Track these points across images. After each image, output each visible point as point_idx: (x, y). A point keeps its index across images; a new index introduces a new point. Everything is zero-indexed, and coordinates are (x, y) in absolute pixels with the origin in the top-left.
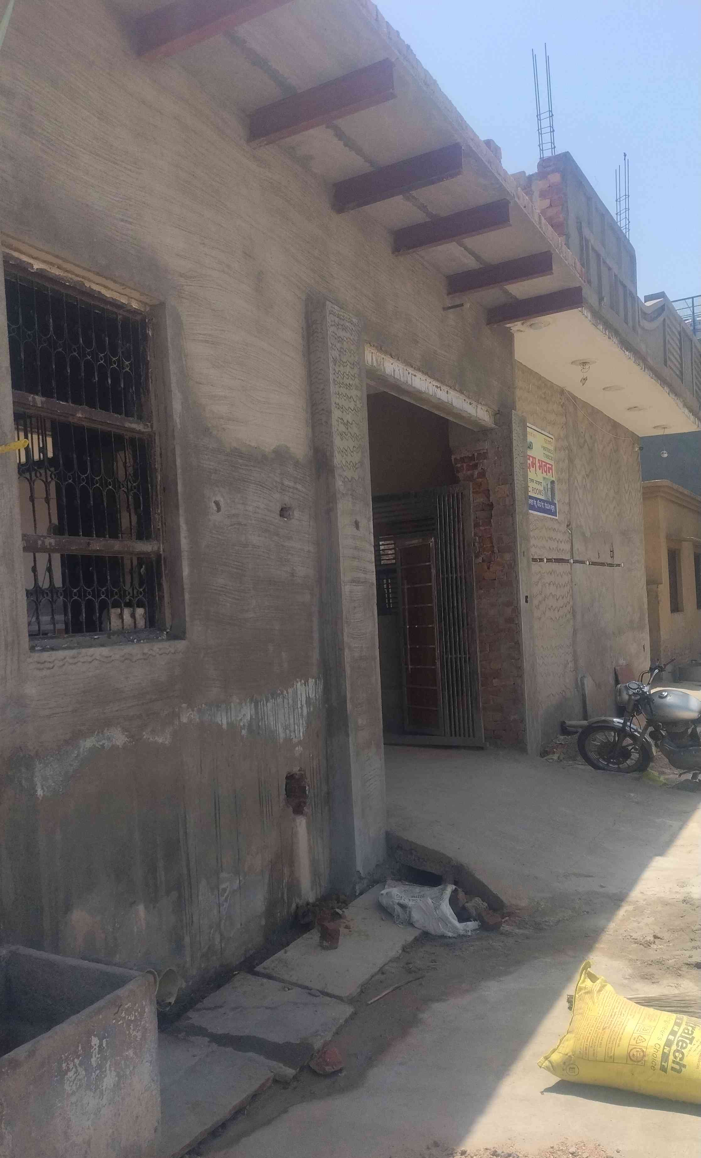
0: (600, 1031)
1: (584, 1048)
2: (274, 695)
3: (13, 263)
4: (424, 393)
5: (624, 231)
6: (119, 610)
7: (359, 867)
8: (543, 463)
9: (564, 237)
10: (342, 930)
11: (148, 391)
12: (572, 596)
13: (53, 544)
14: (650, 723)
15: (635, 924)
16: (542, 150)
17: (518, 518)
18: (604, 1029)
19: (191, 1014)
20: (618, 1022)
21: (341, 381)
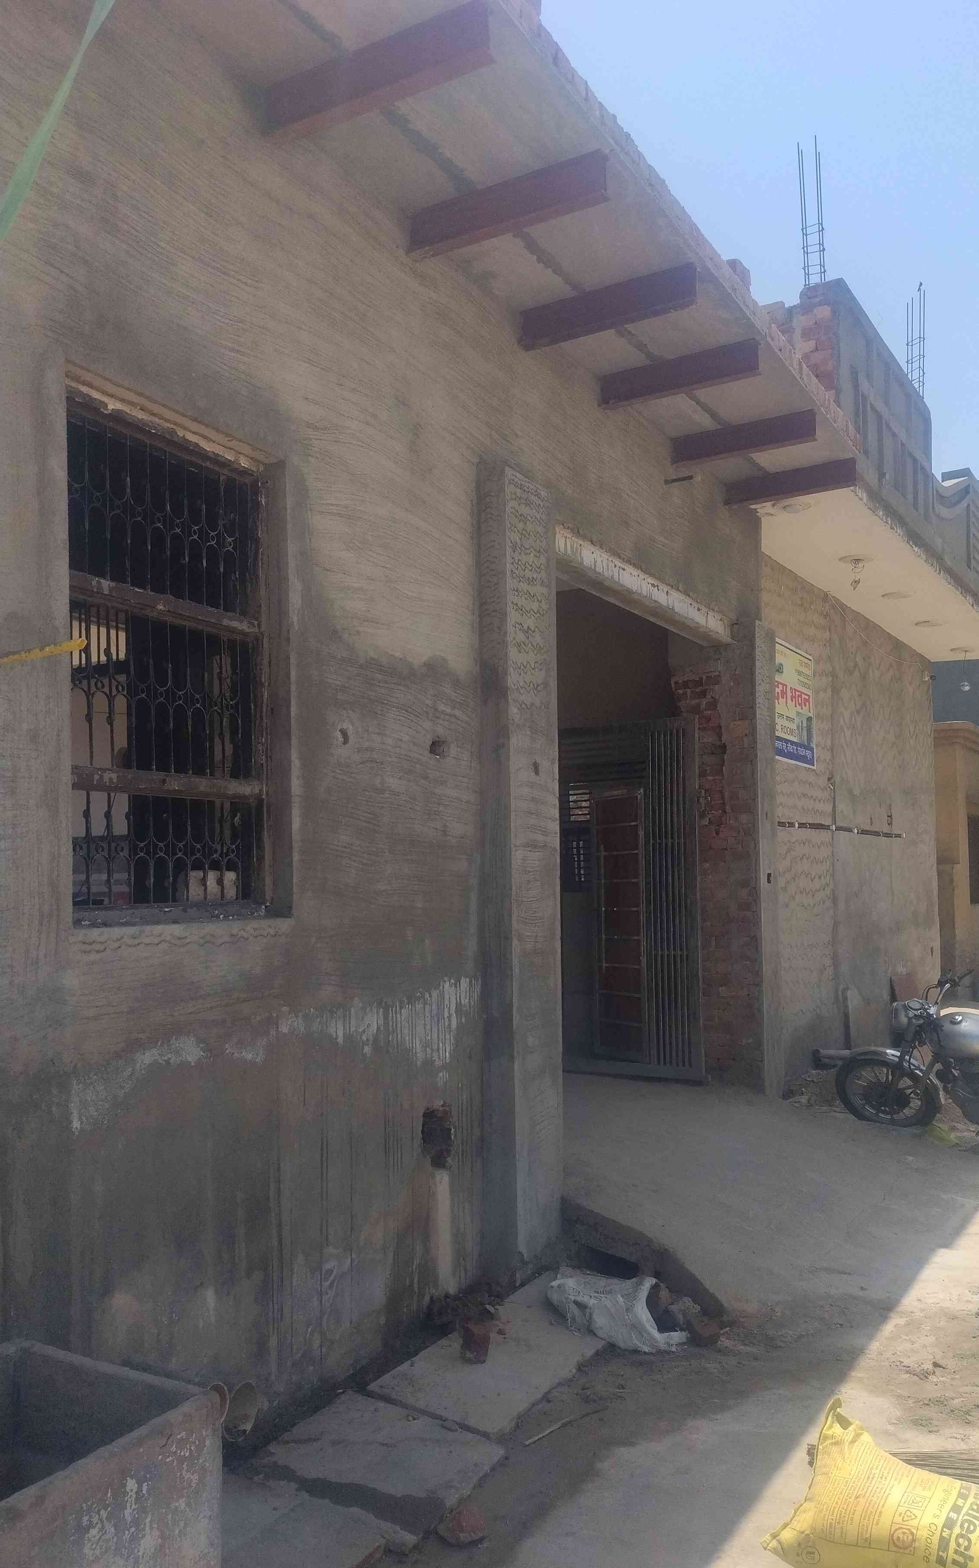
0: (852, 1500)
1: (829, 1524)
2: (411, 1000)
3: (80, 401)
4: (635, 593)
5: (916, 385)
6: (201, 874)
7: (522, 1248)
8: (797, 693)
9: (834, 391)
10: (493, 1335)
11: (257, 577)
12: (833, 876)
13: (115, 781)
14: (937, 1057)
15: (908, 1346)
16: (808, 275)
17: (760, 766)
18: (857, 1498)
19: (272, 1448)
20: (877, 1488)
21: (522, 573)
